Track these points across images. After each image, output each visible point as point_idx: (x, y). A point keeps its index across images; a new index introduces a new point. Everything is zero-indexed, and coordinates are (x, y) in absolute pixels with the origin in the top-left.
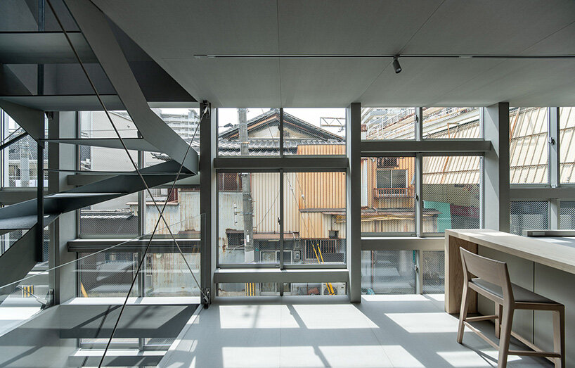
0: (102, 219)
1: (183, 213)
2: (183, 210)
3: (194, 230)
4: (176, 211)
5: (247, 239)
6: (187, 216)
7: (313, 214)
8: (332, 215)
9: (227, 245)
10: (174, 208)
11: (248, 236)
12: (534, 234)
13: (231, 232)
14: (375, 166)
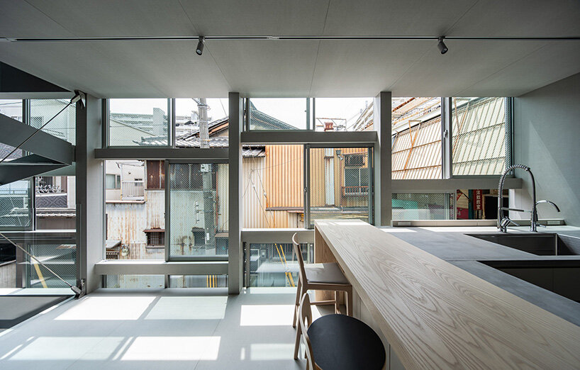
0: (68, 217)
1: (150, 211)
2: (150, 208)
3: (159, 228)
4: (142, 210)
5: (208, 237)
6: (154, 214)
7: (278, 212)
8: (298, 213)
9: (193, 243)
10: (140, 206)
11: (208, 234)
12: (399, 224)
13: (196, 230)
14: (343, 165)
